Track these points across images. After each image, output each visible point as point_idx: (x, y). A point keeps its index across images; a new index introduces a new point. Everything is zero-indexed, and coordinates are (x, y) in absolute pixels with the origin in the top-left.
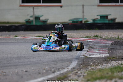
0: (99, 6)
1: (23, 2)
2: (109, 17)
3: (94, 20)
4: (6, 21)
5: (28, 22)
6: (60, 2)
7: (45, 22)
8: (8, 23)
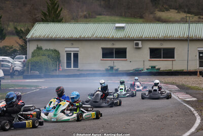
0: (149, 60)
1: (103, 58)
2: (157, 68)
3: (147, 69)
4: (93, 69)
5: (107, 70)
6: (126, 58)
7: (117, 70)
8: (94, 70)
